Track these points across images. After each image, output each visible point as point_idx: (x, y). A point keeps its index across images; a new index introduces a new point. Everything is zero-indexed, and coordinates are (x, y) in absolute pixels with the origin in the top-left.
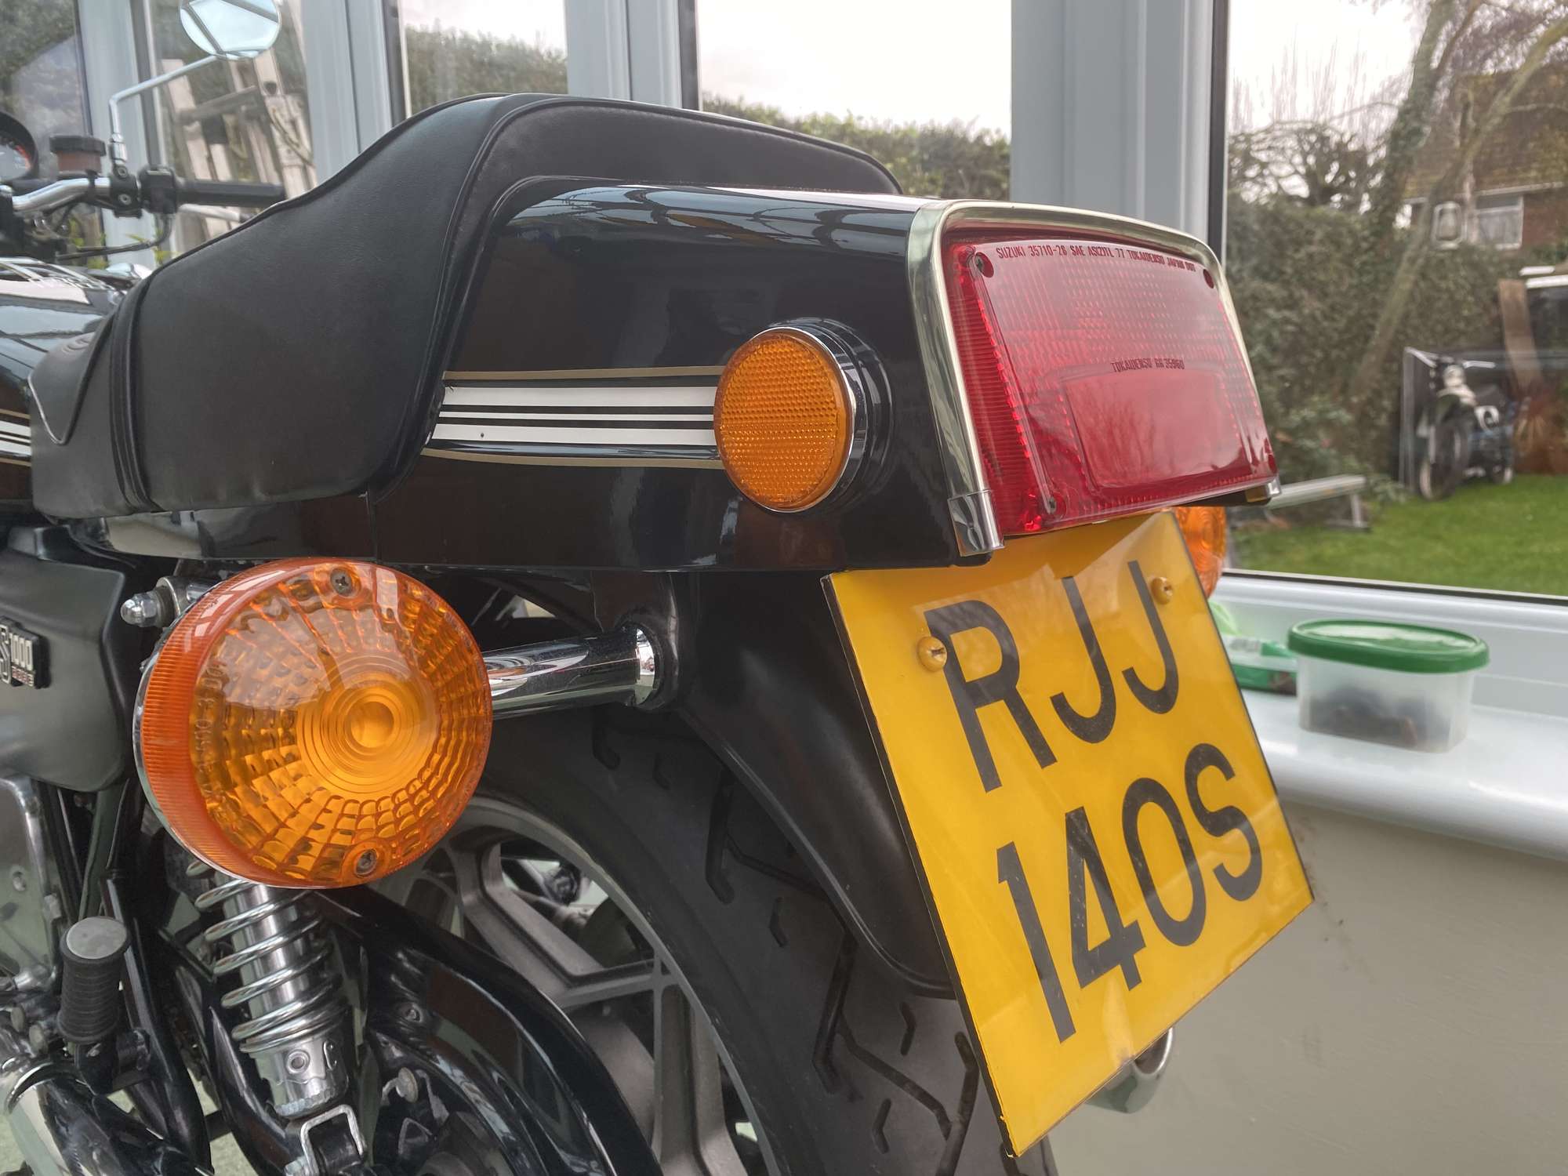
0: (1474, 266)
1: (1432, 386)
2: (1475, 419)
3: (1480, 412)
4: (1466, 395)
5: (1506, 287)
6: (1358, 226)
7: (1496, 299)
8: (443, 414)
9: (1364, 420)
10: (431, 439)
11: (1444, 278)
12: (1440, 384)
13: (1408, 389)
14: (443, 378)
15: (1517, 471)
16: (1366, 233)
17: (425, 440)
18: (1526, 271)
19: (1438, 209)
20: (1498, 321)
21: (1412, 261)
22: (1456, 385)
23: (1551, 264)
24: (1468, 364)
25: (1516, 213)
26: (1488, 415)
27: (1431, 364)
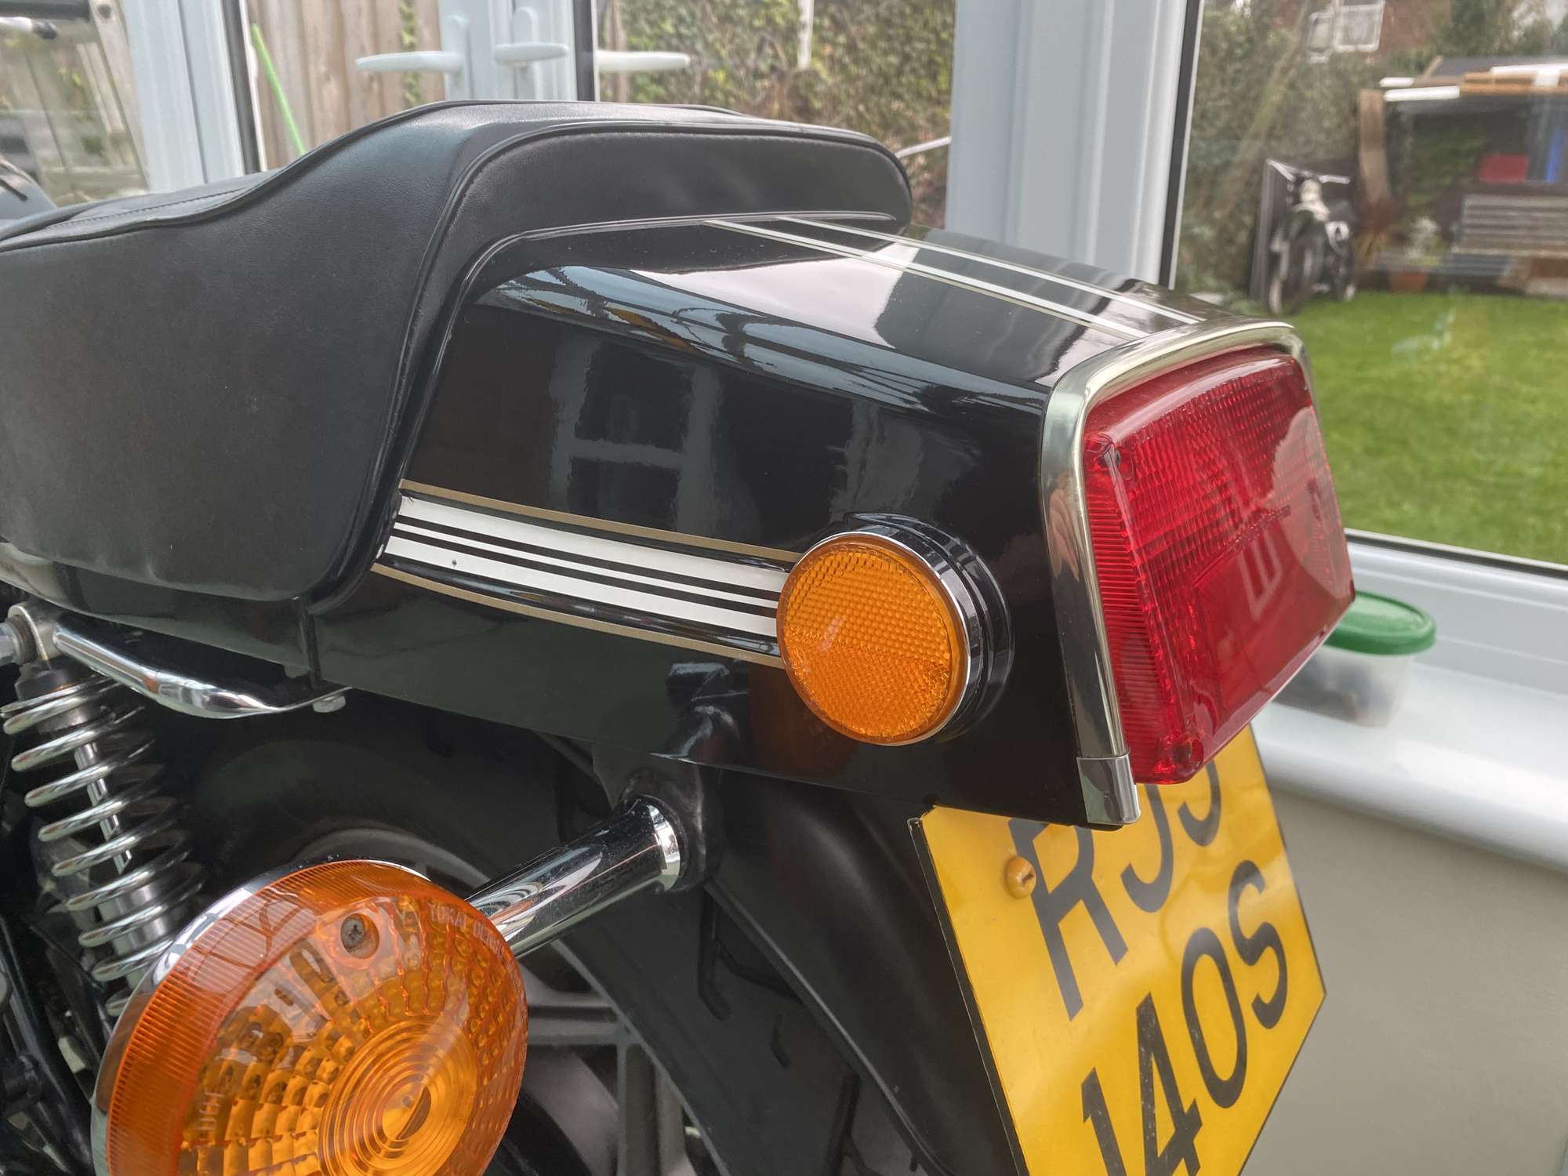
0: (1340, 75)
1: (1289, 200)
2: (1325, 235)
3: (1331, 228)
4: (1319, 210)
5: (1366, 98)
6: (1233, 29)
7: (1355, 110)
8: (398, 526)
9: (1225, 237)
10: (383, 553)
11: (1310, 86)
12: (1297, 199)
13: (1266, 204)
14: (400, 487)
15: (1360, 287)
16: (1241, 38)
17: (377, 553)
18: (1387, 82)
19: (1314, 16)
20: (1355, 136)
21: (1284, 71)
22: (1312, 201)
23: (1408, 75)
24: (1325, 179)
25: (1376, 13)
26: (1338, 231)
27: (1290, 177)
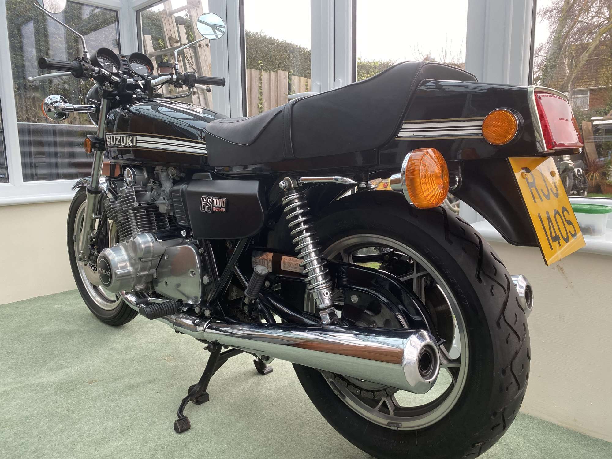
2: (574, 172)
3: (576, 170)
4: (570, 163)
5: (585, 124)
8: (401, 130)
10: (398, 136)
14: (403, 122)
15: (590, 192)
18: (593, 118)
23: (601, 116)
25: (588, 97)
26: (578, 171)
